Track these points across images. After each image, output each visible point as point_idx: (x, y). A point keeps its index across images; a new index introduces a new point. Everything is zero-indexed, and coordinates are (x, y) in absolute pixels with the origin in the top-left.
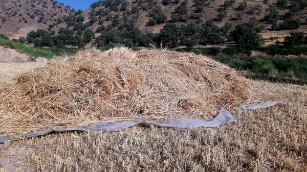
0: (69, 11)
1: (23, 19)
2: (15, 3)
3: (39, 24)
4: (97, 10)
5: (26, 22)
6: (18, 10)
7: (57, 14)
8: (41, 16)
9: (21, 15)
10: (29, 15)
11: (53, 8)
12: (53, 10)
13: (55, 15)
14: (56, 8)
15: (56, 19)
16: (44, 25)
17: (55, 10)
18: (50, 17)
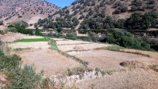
0: (55, 7)
1: (33, 12)
2: (27, 4)
3: (41, 15)
4: (76, 6)
5: (34, 14)
6: (30, 8)
7: (49, 9)
8: (41, 10)
9: (32, 10)
10: (35, 10)
11: (47, 6)
12: (47, 7)
13: (48, 9)
14: (49, 6)
15: (49, 11)
16: (43, 15)
17: (48, 7)
18: (46, 11)
